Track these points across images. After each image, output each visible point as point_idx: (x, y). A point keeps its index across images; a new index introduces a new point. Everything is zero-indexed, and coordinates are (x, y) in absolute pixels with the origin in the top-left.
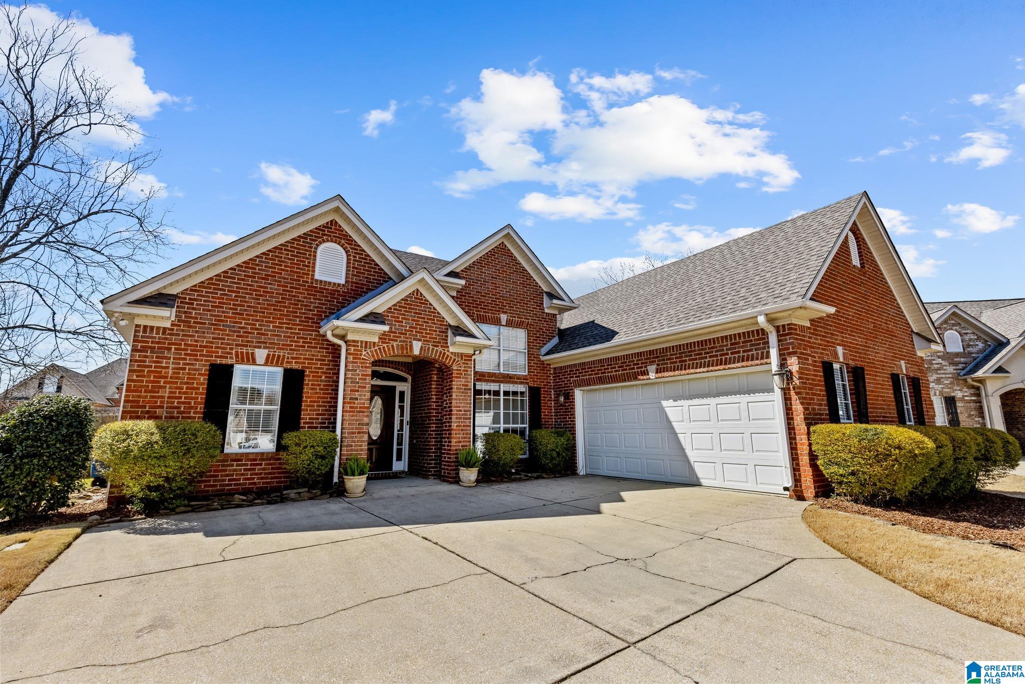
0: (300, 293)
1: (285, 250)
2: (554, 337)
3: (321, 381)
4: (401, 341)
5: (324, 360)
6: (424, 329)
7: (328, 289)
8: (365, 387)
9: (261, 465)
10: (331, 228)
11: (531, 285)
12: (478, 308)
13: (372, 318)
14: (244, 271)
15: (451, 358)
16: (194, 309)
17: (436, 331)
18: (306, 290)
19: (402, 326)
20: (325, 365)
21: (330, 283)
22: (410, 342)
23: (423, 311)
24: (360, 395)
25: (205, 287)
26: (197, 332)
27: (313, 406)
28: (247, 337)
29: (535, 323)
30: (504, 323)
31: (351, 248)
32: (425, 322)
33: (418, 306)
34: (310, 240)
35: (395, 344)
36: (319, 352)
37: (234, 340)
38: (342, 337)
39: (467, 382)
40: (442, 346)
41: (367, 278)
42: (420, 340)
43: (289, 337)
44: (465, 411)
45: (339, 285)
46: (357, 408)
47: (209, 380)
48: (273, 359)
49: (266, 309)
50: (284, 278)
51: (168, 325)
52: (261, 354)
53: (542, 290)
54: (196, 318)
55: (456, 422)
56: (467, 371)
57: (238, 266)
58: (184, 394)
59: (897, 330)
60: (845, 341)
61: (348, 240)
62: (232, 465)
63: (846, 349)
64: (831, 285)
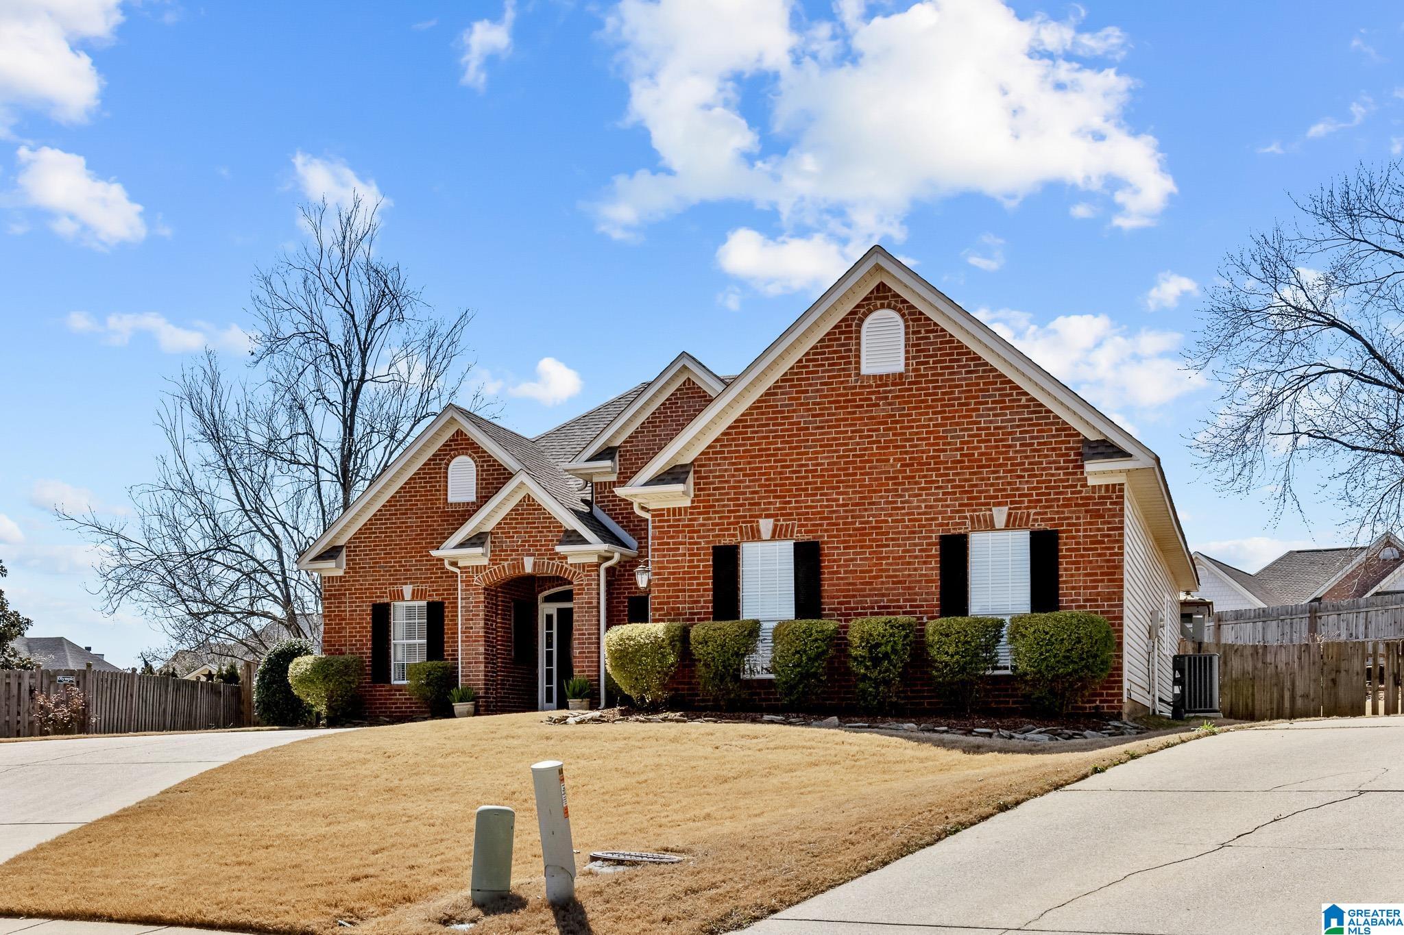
0: (435, 521)
1: (419, 478)
4: (512, 560)
6: (538, 541)
7: (457, 509)
8: (478, 615)
10: (457, 440)
13: (473, 541)
14: (389, 510)
15: (570, 570)
16: (358, 555)
17: (553, 541)
18: (440, 517)
19: (513, 542)
21: (459, 504)
22: (523, 559)
23: (536, 518)
24: (475, 624)
26: (361, 577)
28: (397, 575)
31: (479, 457)
32: (539, 532)
33: (530, 514)
34: (440, 459)
35: (506, 564)
37: (387, 580)
38: (454, 564)
39: (592, 598)
40: (559, 559)
42: (533, 555)
43: (429, 569)
45: (470, 503)
46: (472, 637)
47: (373, 619)
48: (418, 593)
50: (420, 509)
51: (341, 573)
52: (408, 590)
54: (360, 564)
56: (594, 584)
57: (383, 506)
58: (359, 632)
59: (1007, 452)
60: (790, 508)
61: (475, 448)
62: (395, 695)
63: (790, 520)
64: (771, 431)
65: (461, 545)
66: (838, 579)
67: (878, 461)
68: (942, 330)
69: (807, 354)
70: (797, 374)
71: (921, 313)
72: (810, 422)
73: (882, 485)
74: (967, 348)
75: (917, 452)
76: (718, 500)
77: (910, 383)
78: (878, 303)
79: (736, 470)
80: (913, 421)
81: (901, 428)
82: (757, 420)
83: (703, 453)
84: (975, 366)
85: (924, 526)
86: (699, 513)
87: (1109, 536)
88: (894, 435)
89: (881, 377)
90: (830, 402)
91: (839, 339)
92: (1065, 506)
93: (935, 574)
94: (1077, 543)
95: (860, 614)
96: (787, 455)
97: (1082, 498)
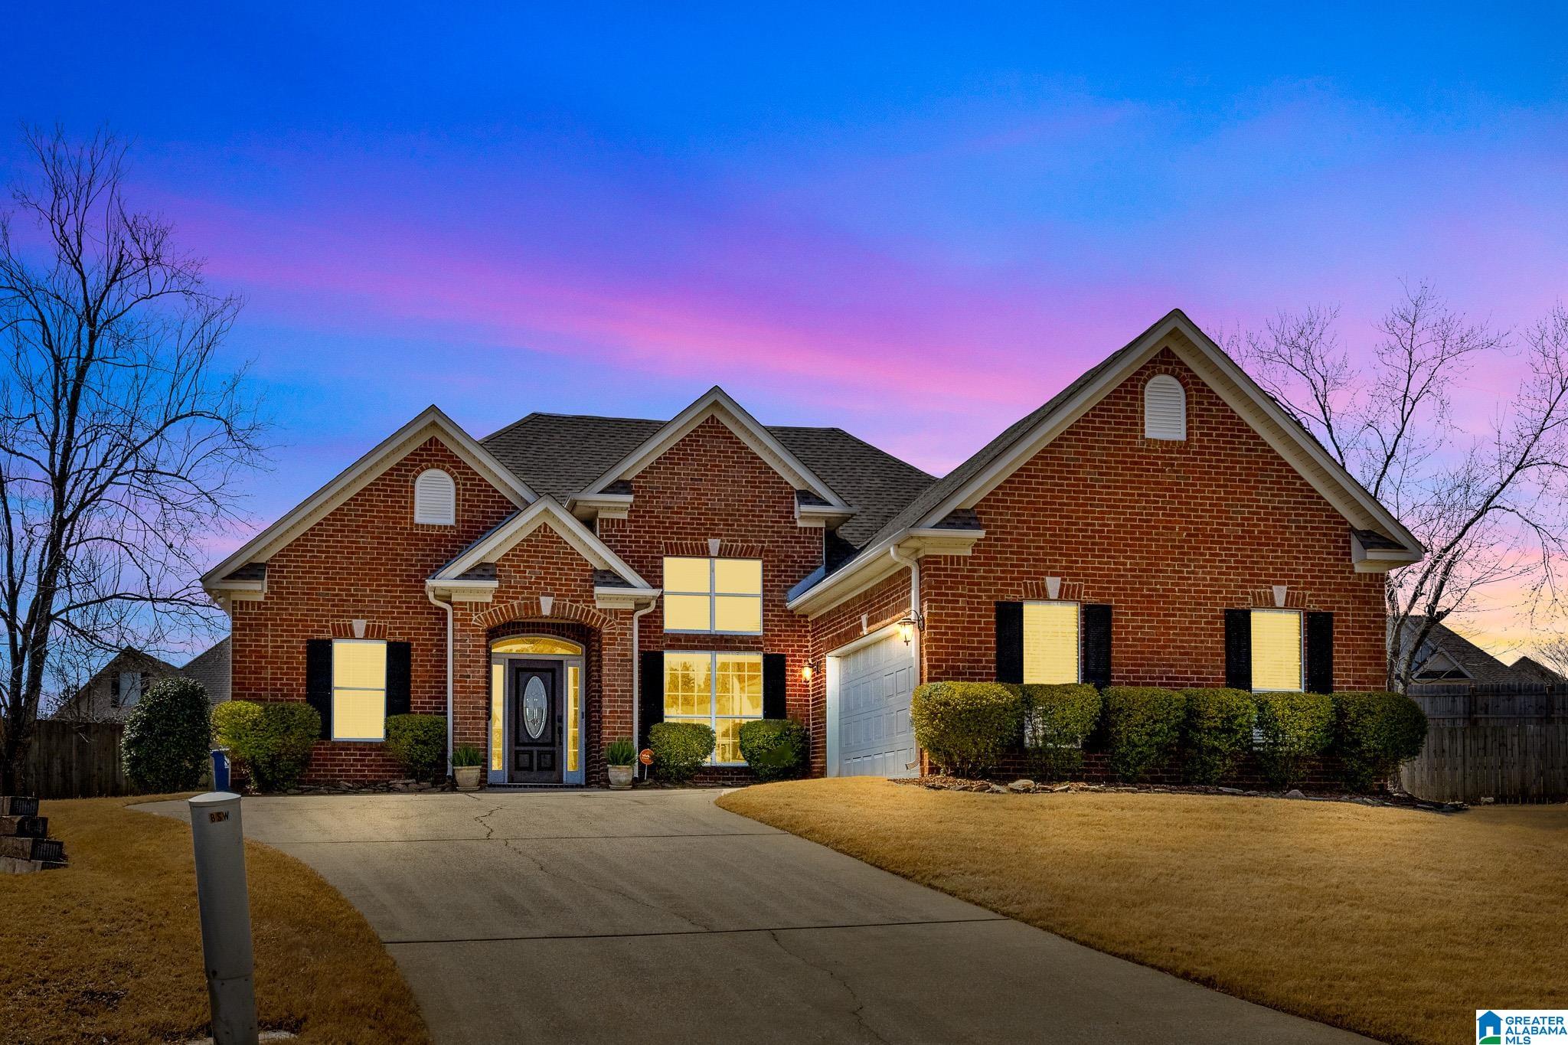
0: (398, 544)
1: (376, 490)
2: (817, 567)
3: (432, 656)
4: (523, 599)
5: (434, 629)
6: (557, 579)
7: (432, 535)
8: (478, 662)
9: (371, 755)
10: (431, 450)
11: (768, 483)
12: (667, 533)
13: (479, 572)
14: (332, 525)
15: (599, 617)
16: (285, 577)
17: (576, 580)
18: (406, 539)
19: (525, 577)
20: (436, 635)
21: (434, 526)
22: (537, 599)
23: (554, 553)
24: (473, 672)
25: (293, 551)
26: (290, 604)
27: (424, 687)
28: (343, 606)
29: (778, 547)
30: (714, 552)
31: (459, 473)
32: (559, 569)
33: (547, 547)
34: (406, 470)
35: (515, 603)
36: (427, 619)
37: (328, 611)
38: (447, 600)
39: (626, 650)
40: (584, 601)
41: (483, 512)
42: (551, 595)
43: (389, 602)
44: (622, 691)
45: (446, 527)
46: (469, 687)
47: (308, 658)
48: (373, 631)
49: (360, 569)
50: (378, 528)
51: (261, 598)
52: (359, 625)
53: (792, 488)
54: (288, 588)
55: (610, 707)
56: (625, 634)
57: (325, 519)
58: (286, 674)
59: (1283, 533)
60: (1077, 568)
61: (455, 462)
62: (341, 754)
63: (1077, 580)
64: (1057, 485)
65: (464, 576)
66: (1126, 646)
67: (1164, 528)
68: (1224, 404)
69: (1094, 409)
70: (1083, 428)
71: (1204, 384)
72: (1097, 480)
73: (1168, 553)
74: (1247, 425)
75: (1201, 523)
76: (1000, 552)
77: (1194, 453)
78: (1163, 367)
79: (1019, 522)
80: (1198, 491)
81: (1186, 497)
82: (1041, 471)
83: (984, 500)
84: (1255, 444)
85: (1209, 598)
86: (980, 565)
87: (1374, 622)
88: (1179, 503)
89: (1168, 442)
90: (1116, 462)
91: (1125, 398)
92: (1335, 590)
93: (1220, 648)
94: (1347, 627)
95: (1149, 684)
96: (1073, 511)
97: (1350, 584)
